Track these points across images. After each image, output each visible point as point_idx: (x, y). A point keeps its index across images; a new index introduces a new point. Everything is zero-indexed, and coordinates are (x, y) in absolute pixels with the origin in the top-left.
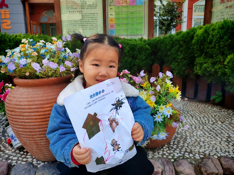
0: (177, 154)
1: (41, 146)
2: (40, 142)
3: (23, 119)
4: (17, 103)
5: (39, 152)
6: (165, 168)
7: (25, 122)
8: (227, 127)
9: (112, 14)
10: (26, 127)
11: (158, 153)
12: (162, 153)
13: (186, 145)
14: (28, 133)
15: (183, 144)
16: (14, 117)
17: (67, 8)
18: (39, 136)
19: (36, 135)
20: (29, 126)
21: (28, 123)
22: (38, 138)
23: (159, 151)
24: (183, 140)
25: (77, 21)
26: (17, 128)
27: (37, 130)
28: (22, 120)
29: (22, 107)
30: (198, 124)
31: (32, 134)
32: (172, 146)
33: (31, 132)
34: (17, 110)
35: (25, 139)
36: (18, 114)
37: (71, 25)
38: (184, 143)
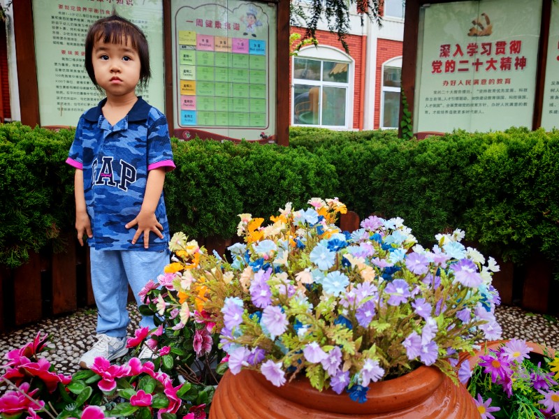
9: (188, 71)
17: (56, 40)
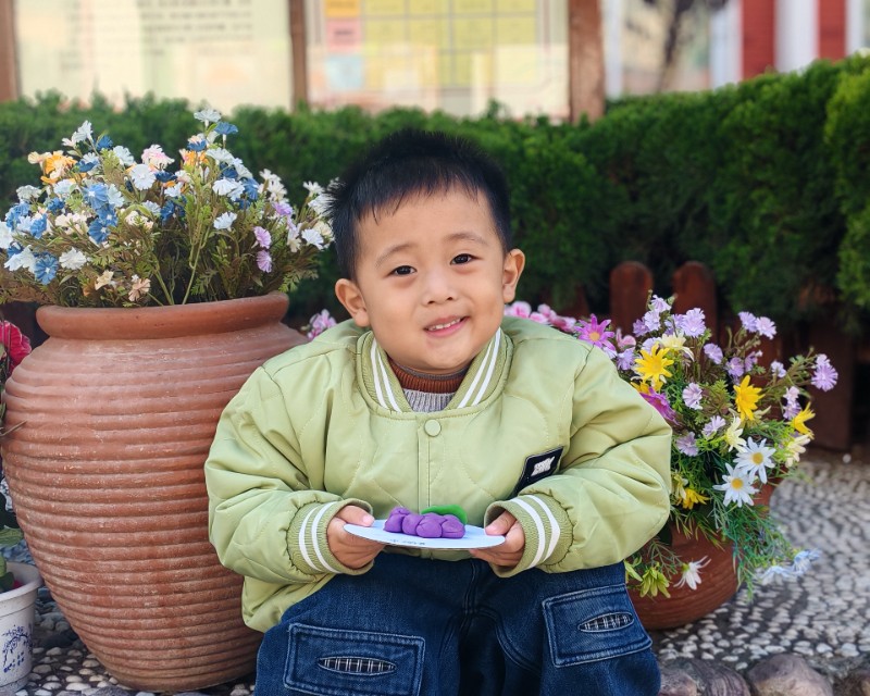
0: (763, 647)
1: (181, 595)
2: (183, 578)
3: (123, 471)
4: (98, 405)
6: (710, 685)
7: (128, 485)
10: (129, 506)
11: (679, 649)
12: (694, 647)
13: (802, 621)
14: (137, 536)
15: (792, 618)
16: (78, 465)
18: (180, 546)
19: (170, 541)
20: (145, 499)
21: (141, 486)
22: (176, 555)
23: (679, 643)
24: (788, 606)
26: (84, 515)
27: (176, 518)
28: (117, 477)
29: (121, 419)
31: (152, 535)
32: (739, 625)
33: (152, 528)
34: (98, 435)
35: (115, 564)
36: (101, 448)
38: (793, 614)
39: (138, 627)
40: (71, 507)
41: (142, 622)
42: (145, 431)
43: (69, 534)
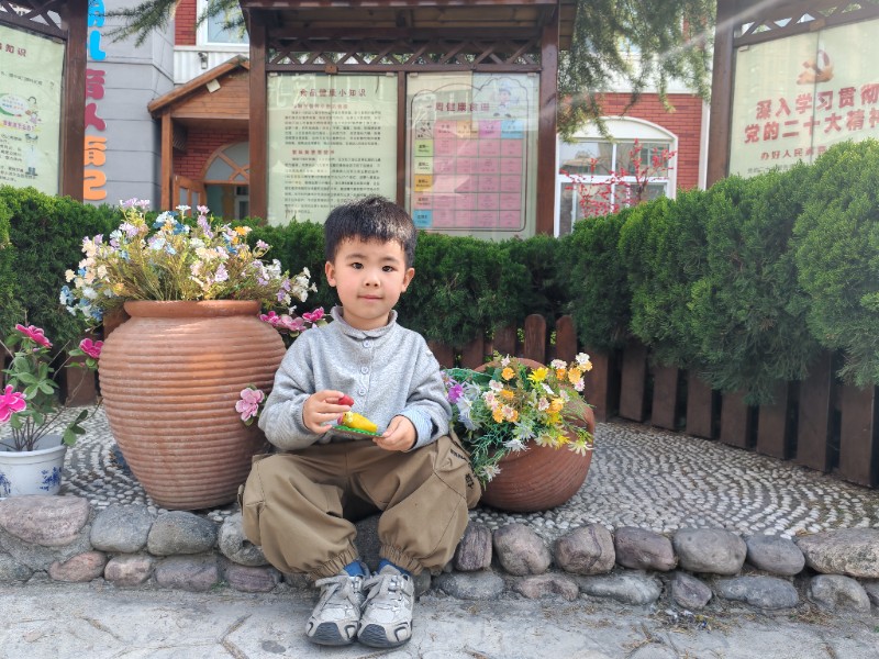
1: (173, 457)
2: (173, 448)
3: (141, 386)
4: (131, 350)
5: (167, 476)
7: (144, 394)
8: (692, 481)
9: (424, 164)
10: (144, 405)
14: (148, 422)
16: (120, 382)
17: (288, 141)
18: (171, 430)
19: (165, 427)
20: (152, 402)
21: (150, 395)
22: (169, 434)
25: (316, 179)
26: (123, 409)
27: (168, 414)
28: (139, 389)
29: (142, 358)
30: (615, 473)
31: (156, 422)
33: (156, 419)
34: (130, 366)
35: (139, 437)
36: (131, 373)
37: (298, 191)
39: (153, 473)
40: (118, 404)
41: (154, 470)
42: (153, 366)
43: (118, 419)
